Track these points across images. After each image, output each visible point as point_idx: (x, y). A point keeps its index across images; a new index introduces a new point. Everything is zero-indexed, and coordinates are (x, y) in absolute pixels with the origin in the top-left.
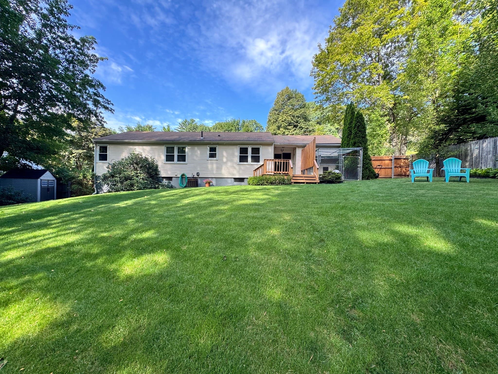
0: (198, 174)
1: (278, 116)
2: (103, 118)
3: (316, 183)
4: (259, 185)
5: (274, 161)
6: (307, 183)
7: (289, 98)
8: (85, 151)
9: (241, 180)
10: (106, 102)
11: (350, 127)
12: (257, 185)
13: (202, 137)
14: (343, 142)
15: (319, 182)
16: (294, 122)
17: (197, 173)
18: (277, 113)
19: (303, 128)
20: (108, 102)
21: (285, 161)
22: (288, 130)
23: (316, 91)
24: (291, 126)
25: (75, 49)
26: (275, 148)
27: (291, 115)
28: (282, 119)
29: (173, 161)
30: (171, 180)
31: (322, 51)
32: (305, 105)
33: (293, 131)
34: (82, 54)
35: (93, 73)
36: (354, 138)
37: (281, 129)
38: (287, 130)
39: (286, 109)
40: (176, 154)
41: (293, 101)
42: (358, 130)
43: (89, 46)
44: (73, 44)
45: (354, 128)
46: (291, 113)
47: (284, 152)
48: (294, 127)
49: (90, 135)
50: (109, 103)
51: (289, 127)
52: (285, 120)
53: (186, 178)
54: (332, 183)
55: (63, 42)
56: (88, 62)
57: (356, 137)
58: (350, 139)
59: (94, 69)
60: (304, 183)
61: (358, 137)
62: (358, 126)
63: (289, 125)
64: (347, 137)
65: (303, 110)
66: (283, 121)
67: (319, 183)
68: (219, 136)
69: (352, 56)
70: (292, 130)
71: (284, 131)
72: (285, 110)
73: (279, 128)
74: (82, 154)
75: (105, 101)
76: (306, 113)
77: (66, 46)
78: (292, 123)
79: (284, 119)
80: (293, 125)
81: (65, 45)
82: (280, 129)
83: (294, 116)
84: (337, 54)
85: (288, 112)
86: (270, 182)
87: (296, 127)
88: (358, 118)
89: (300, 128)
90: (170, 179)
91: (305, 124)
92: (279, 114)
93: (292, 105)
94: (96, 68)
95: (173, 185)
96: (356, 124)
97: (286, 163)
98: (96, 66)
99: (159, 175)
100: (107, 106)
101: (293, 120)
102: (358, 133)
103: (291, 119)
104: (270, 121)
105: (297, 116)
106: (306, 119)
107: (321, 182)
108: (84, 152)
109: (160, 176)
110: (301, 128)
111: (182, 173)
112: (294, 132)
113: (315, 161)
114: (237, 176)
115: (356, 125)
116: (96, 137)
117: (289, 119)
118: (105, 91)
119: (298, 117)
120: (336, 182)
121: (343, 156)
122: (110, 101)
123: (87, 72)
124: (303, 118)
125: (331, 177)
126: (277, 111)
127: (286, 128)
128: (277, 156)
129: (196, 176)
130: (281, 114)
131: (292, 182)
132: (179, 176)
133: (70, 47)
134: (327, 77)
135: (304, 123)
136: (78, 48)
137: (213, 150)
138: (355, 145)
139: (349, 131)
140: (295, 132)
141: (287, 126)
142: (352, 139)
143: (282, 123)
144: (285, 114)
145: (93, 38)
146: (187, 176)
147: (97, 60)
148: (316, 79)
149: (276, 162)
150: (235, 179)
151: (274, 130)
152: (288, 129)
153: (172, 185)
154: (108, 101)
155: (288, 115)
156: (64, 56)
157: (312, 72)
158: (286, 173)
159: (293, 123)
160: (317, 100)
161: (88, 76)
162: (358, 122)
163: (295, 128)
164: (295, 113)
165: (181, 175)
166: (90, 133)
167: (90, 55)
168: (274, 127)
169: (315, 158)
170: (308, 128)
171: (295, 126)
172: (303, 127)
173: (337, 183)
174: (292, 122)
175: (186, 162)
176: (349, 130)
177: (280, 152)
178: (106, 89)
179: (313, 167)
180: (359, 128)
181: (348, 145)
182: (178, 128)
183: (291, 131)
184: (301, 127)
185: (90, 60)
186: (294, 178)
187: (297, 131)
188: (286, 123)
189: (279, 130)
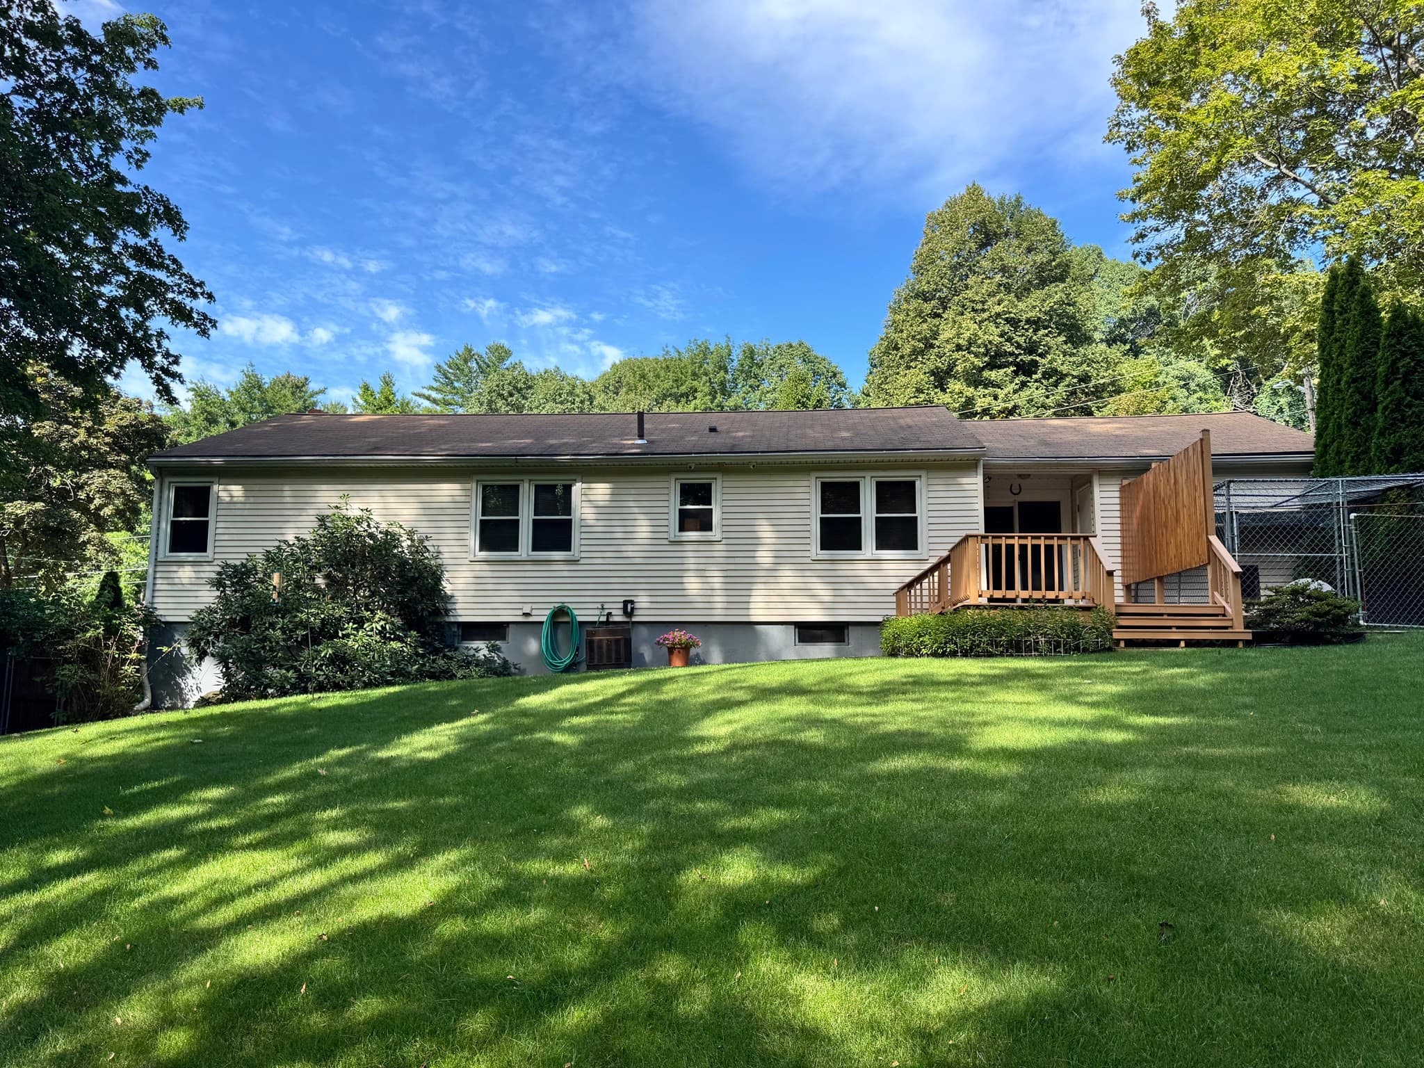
0: (628, 607)
1: (936, 321)
2: (176, 362)
3: (1232, 644)
4: (953, 654)
5: (990, 541)
6: (1190, 643)
7: (987, 235)
8: (39, 505)
9: (833, 632)
10: (183, 286)
11: (1363, 378)
12: (943, 655)
13: (641, 436)
14: (1326, 447)
15: (1250, 637)
16: (1019, 346)
17: (626, 603)
18: (927, 308)
19: (1063, 376)
20: (194, 288)
21: (1042, 542)
22: (986, 386)
23: (1140, 206)
24: (1000, 367)
25: (80, 71)
26: (988, 479)
27: (998, 315)
28: (958, 335)
29: (515, 547)
30: (503, 637)
31: (1160, 30)
32: (1065, 267)
33: (1015, 392)
34: (107, 89)
35: (139, 167)
36: (1391, 427)
37: (955, 385)
38: (981, 389)
39: (977, 288)
40: (526, 516)
41: (1008, 252)
42: (1407, 393)
43: (137, 58)
44: (72, 50)
45: (1387, 382)
46: (998, 309)
47: (1026, 497)
48: (1016, 373)
49: (67, 432)
50: (198, 290)
51: (993, 375)
52: (971, 342)
53: (576, 626)
54: (1317, 644)
55: (32, 44)
56: (124, 123)
57: (1403, 421)
58: (1368, 430)
59: (143, 148)
60: (1175, 643)
61: (1412, 423)
62: (1406, 374)
63: (992, 366)
64: (1350, 421)
65: (1057, 292)
66: (959, 348)
67: (1247, 643)
68: (713, 430)
69: (1314, 55)
70: (1011, 387)
71: (970, 391)
72: (969, 293)
73: (941, 378)
74: (27, 520)
75: (179, 285)
76: (1074, 304)
77: (45, 61)
78: (1006, 354)
79: (967, 335)
80: (1014, 363)
81: (41, 56)
82: (951, 386)
83: (1014, 322)
84: (1241, 46)
85: (983, 303)
86: (1010, 642)
87: (1029, 373)
88: (1402, 335)
89: (1046, 375)
90: (493, 630)
91: (1072, 355)
92: (939, 316)
93: (1004, 269)
94: (149, 146)
95: (511, 660)
96: (1394, 362)
97: (1049, 549)
98: (151, 135)
99: (447, 611)
100: (188, 302)
101: (1009, 340)
102: (1410, 406)
103: (1001, 336)
104: (896, 348)
105: (1028, 321)
106: (1076, 335)
107: (1260, 639)
108: (36, 512)
109: (452, 619)
110: (1054, 376)
111: (556, 601)
112: (1021, 399)
113: (1214, 539)
114: (815, 615)
115: (1393, 369)
116: (93, 441)
117: (992, 334)
118: (182, 238)
119: (1036, 324)
120: (1333, 635)
121: (1352, 516)
122: (201, 284)
123: (118, 163)
124: (1062, 328)
125: (1311, 613)
126: (926, 300)
127: (975, 379)
128: (996, 519)
129: (618, 617)
130: (949, 314)
131: (1118, 641)
132: (542, 615)
133: (59, 63)
134: (1196, 143)
135: (1065, 354)
136: (91, 69)
137: (697, 493)
138: (1398, 461)
139: (1357, 397)
140: (1025, 393)
141: (983, 369)
142: (1382, 434)
143: (956, 355)
144: (968, 315)
145: (153, 23)
146: (580, 619)
147: (161, 109)
148: (1138, 154)
149: (997, 548)
150: (799, 625)
151: (919, 391)
152: (988, 384)
153: (505, 662)
154: (193, 283)
155: (986, 315)
156: (34, 102)
157: (1118, 125)
158: (1051, 595)
159: (1012, 354)
160: (1143, 246)
161: (123, 181)
162: (1404, 354)
163: (1023, 378)
164: (1021, 305)
165: (548, 612)
166: (70, 423)
167: (136, 93)
168: (918, 375)
169: (1213, 525)
170: (1085, 378)
171: (1026, 369)
172: (1064, 369)
173: (1340, 643)
174: (1009, 348)
175: (575, 551)
176: (1358, 391)
177: (1007, 501)
178: (187, 234)
179: (1203, 568)
180: (1410, 382)
181: (1356, 459)
182: (432, 388)
183: (1001, 393)
184: (1055, 371)
185: (130, 113)
186: (1122, 623)
187: (1036, 392)
188: (976, 356)
189: (944, 390)
